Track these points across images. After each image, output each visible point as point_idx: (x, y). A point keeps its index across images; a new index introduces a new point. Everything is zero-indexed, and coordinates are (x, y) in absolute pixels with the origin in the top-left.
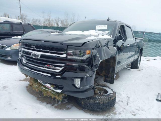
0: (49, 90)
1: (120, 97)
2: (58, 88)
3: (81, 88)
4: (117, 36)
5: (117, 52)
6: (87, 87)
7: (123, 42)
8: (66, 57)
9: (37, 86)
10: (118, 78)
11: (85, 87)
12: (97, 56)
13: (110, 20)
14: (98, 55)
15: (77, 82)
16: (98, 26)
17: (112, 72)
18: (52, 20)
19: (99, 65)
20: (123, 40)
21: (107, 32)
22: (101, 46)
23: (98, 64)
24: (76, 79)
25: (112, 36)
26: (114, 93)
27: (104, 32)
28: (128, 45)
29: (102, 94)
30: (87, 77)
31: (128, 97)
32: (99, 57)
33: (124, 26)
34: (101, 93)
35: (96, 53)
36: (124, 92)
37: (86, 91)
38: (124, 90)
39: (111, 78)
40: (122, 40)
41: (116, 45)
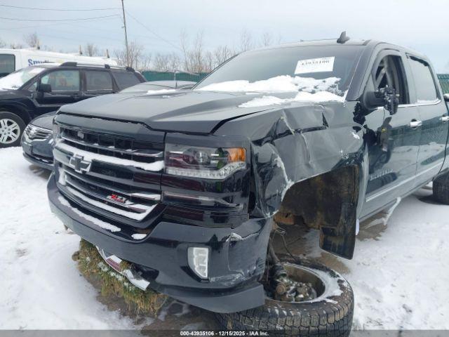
0: (117, 276)
1: (376, 305)
2: (141, 273)
3: (212, 280)
4: (368, 93)
5: (363, 148)
6: (238, 276)
7: (388, 114)
8: (162, 171)
9: (88, 259)
10: (381, 234)
11: (229, 277)
12: (276, 166)
13: (347, 39)
14: (281, 164)
15: (200, 259)
16: (303, 61)
17: (347, 218)
18: (209, 56)
19: (282, 198)
20: (389, 108)
21: (332, 80)
22: (292, 130)
23: (280, 195)
24: (195, 249)
25: (346, 92)
26: (347, 297)
27: (320, 81)
28: (413, 124)
29: (302, 296)
30: (234, 243)
31: (404, 307)
32: (284, 168)
33: (400, 57)
34: (298, 294)
35: (273, 156)
36: (393, 285)
37: (231, 290)
38: (395, 280)
39: (346, 239)
40: (383, 107)
41: (362, 127)
